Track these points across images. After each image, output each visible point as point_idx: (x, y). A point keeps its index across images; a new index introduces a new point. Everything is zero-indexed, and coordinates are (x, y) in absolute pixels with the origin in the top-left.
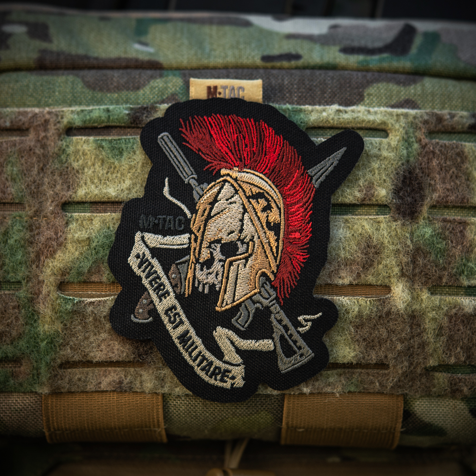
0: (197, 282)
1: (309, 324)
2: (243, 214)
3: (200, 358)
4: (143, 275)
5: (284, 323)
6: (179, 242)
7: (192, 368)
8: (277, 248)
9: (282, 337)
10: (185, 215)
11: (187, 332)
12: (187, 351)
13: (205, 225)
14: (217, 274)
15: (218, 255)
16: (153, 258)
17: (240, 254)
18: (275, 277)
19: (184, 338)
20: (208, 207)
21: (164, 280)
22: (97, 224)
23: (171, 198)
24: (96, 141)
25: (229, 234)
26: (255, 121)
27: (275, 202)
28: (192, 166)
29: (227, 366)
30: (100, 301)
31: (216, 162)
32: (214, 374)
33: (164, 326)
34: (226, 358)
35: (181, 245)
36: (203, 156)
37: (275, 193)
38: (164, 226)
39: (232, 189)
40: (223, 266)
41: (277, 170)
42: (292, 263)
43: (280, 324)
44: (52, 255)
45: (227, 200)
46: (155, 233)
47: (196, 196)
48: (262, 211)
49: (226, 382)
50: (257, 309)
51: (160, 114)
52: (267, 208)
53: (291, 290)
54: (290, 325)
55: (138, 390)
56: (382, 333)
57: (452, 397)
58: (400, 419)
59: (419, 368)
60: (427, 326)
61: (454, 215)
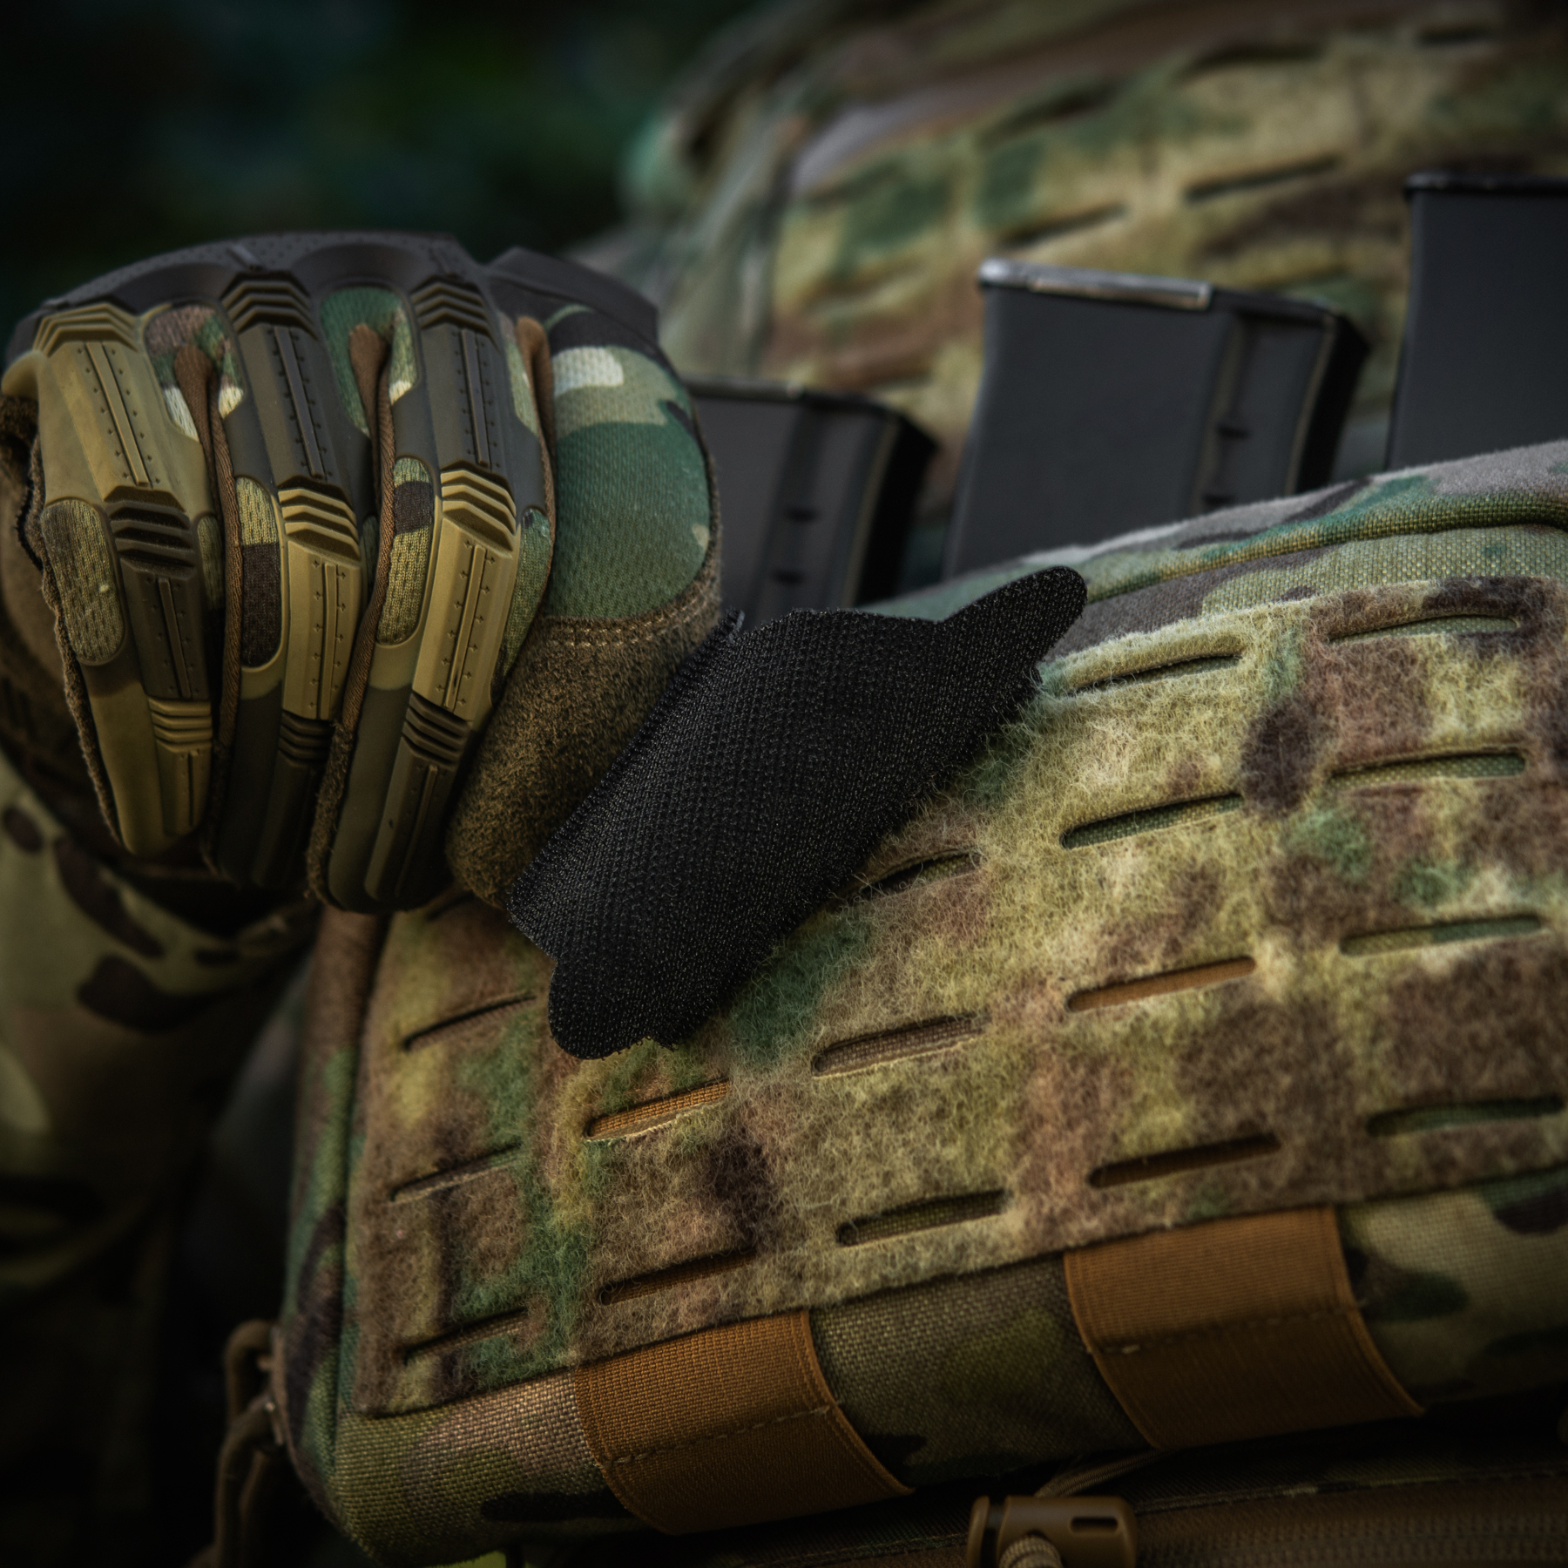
55: (750, 1311)
56: (1241, 1057)
57: (1441, 1188)
58: (1342, 1270)
59: (1344, 1123)
60: (1342, 1023)
61: (1392, 780)
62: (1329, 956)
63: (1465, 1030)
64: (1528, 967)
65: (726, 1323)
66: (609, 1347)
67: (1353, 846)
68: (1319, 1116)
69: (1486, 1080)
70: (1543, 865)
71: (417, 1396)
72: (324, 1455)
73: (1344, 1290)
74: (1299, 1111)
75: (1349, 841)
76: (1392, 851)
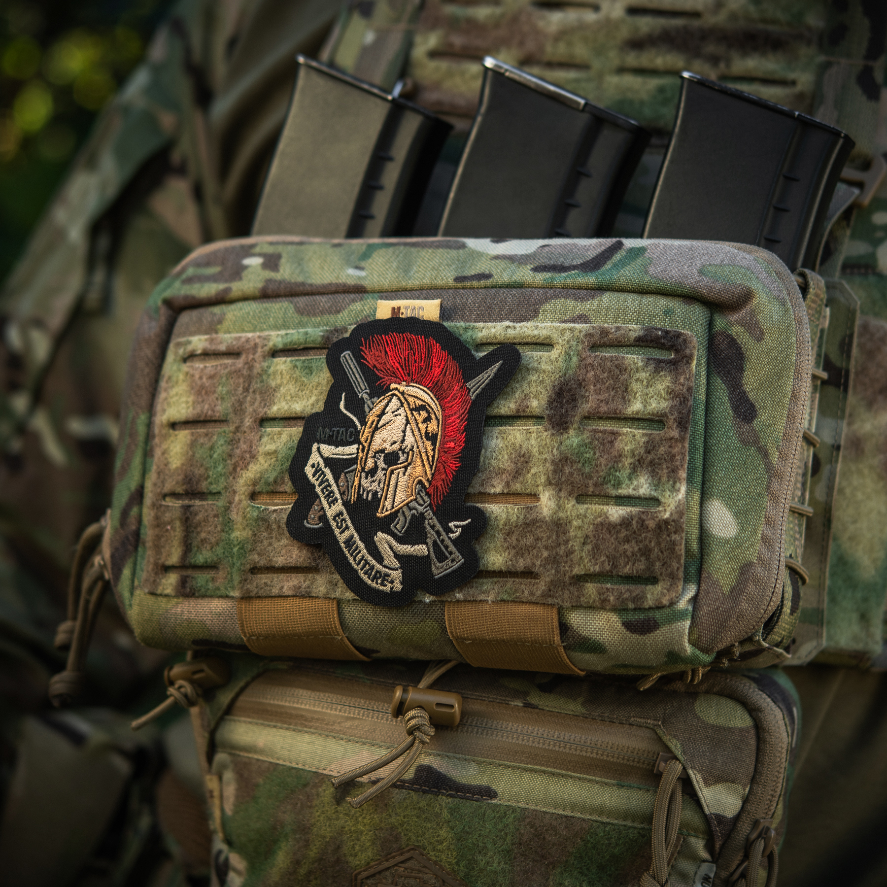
0: (361, 490)
1: (459, 530)
2: (406, 425)
3: (363, 562)
4: (317, 483)
5: (436, 529)
6: (348, 453)
7: (356, 571)
8: (433, 457)
9: (435, 542)
10: (356, 427)
11: (352, 537)
12: (351, 555)
13: (372, 436)
14: (380, 483)
15: (381, 464)
16: (326, 467)
17: (401, 464)
18: (430, 484)
19: (349, 542)
20: (376, 419)
21: (334, 488)
22: (284, 437)
23: (345, 412)
24: (291, 361)
25: (392, 444)
26: (425, 338)
27: (435, 414)
28: (366, 381)
29: (387, 570)
30: (282, 509)
31: (387, 378)
32: (375, 578)
33: (333, 531)
34: (386, 562)
35: (350, 454)
36: (377, 372)
37: (434, 404)
38: (337, 438)
39: (398, 403)
40: (385, 474)
41: (439, 384)
42: (445, 471)
43: (433, 529)
44: (246, 467)
45: (393, 412)
46: (329, 444)
47: (367, 409)
48: (422, 423)
49: (386, 586)
50: (413, 515)
51: (347, 335)
52: (427, 420)
53: (444, 496)
54: (441, 529)
55: (314, 595)
56: (529, 540)
57: (603, 608)
58: (557, 631)
59: (567, 577)
60: (572, 534)
61: (608, 426)
62: (570, 505)
63: (621, 548)
64: (651, 524)
65: (303, 596)
66: (252, 594)
67: (588, 455)
68: (557, 571)
69: (627, 570)
70: (664, 479)
71: (169, 591)
72: (127, 602)
73: (557, 639)
74: (549, 567)
75: (586, 453)
76: (603, 461)
